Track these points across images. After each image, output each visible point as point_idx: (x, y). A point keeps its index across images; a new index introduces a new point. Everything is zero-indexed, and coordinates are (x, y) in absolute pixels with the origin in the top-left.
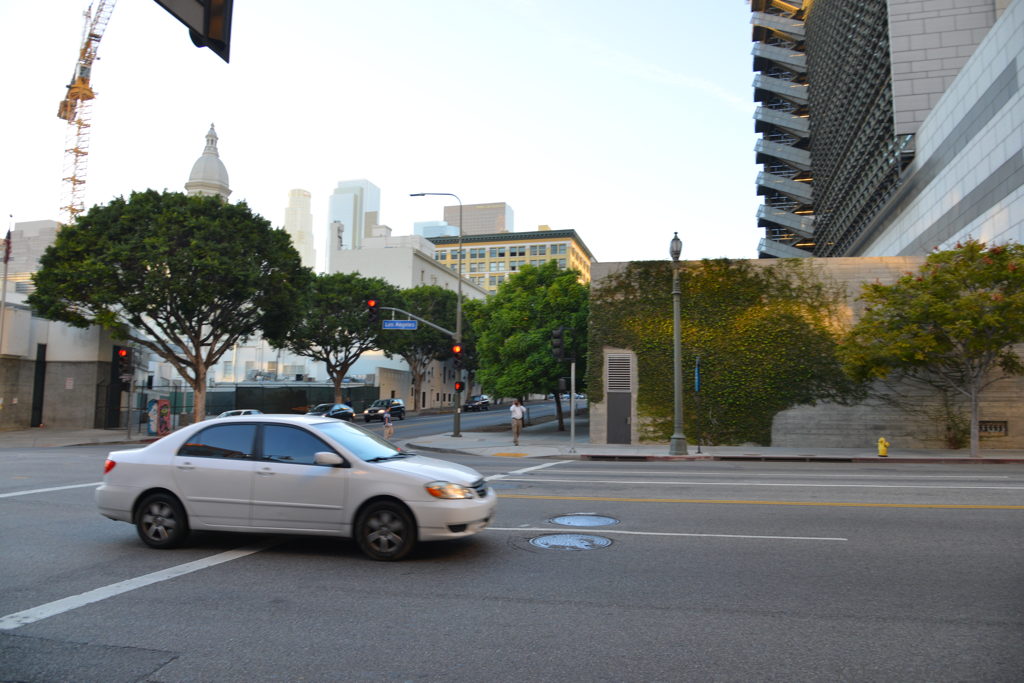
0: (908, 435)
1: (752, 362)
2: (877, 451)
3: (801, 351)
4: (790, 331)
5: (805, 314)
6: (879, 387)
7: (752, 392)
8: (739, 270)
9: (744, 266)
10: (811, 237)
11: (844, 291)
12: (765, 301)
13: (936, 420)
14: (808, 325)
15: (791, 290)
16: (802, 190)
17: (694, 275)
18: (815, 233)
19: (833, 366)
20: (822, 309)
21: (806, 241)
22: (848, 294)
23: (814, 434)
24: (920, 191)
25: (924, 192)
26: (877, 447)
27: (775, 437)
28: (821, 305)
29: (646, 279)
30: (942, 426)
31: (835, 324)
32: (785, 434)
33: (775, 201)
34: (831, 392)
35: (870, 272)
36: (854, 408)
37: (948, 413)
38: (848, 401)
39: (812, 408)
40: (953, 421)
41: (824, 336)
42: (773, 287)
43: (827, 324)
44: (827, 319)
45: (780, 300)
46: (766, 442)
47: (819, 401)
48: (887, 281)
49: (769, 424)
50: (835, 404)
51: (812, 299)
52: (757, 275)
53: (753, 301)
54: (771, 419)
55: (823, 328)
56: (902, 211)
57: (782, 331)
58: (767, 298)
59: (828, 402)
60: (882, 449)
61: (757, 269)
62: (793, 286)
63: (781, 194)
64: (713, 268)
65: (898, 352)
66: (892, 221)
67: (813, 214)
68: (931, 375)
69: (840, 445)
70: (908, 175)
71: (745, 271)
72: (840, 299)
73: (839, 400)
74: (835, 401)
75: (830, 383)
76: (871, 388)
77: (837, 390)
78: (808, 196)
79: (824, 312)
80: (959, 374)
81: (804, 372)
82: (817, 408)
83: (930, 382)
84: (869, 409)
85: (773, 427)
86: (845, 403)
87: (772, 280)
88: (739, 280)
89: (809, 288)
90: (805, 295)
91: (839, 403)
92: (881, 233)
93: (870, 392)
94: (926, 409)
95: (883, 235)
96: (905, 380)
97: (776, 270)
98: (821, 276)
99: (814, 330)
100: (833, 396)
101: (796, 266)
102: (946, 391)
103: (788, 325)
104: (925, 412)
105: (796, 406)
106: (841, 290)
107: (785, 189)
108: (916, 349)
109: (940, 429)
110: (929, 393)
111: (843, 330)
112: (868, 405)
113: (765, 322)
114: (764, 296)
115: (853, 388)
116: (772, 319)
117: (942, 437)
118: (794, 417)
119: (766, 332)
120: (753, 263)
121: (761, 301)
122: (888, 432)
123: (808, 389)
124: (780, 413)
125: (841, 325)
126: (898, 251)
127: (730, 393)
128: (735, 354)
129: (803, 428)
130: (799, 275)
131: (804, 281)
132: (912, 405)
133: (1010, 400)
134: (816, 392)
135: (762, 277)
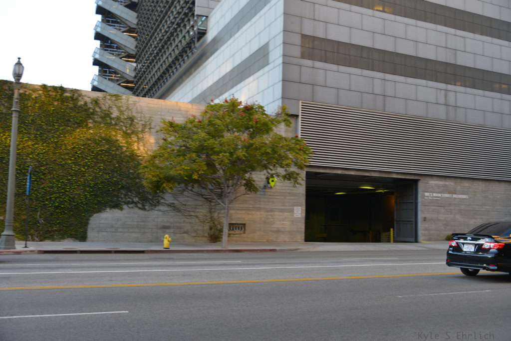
0: (185, 232)
1: (76, 174)
2: (163, 245)
3: (115, 167)
4: (108, 151)
5: (120, 138)
6: (168, 198)
7: (74, 198)
8: (72, 98)
9: (76, 95)
10: (132, 80)
11: (150, 124)
12: (90, 125)
13: (203, 222)
14: (121, 147)
15: (111, 119)
16: (128, 42)
17: (33, 97)
18: (135, 77)
19: (138, 180)
20: (133, 136)
21: (128, 82)
22: (152, 126)
23: (121, 232)
24: (207, 59)
25: (210, 60)
26: (163, 241)
27: (90, 234)
28: (133, 133)
30: (207, 227)
31: (142, 148)
32: (98, 232)
33: (107, 46)
34: (135, 200)
35: (169, 112)
36: (150, 212)
37: (211, 217)
38: (146, 207)
39: (119, 211)
40: (214, 223)
41: (133, 157)
42: (97, 115)
43: (136, 148)
44: (136, 144)
45: (102, 125)
46: (83, 238)
47: (125, 207)
48: (179, 120)
49: (87, 224)
50: (137, 210)
51: (126, 127)
52: (86, 104)
53: (80, 124)
54: (88, 220)
55: (133, 151)
56: (195, 70)
57: (102, 151)
58: (92, 123)
59: (132, 208)
60: (166, 243)
61: (86, 99)
62: (113, 116)
63: (113, 42)
64: (51, 93)
65: (182, 172)
66: (188, 77)
67: (136, 62)
68: (203, 190)
69: (138, 241)
70: (201, 45)
71: (77, 99)
72: (146, 130)
73: (140, 206)
74: (137, 207)
75: (134, 193)
76: (163, 198)
77: (139, 198)
78: (133, 47)
79: (134, 138)
80: (220, 190)
81: (116, 184)
82: (124, 212)
83: (202, 195)
84: (160, 213)
85: (89, 226)
86: (144, 209)
87: (97, 109)
88: (71, 105)
89: (125, 119)
90: (122, 124)
91: (140, 208)
92: (179, 85)
93: (162, 201)
94: (198, 214)
95: (181, 86)
96: (186, 193)
97: (101, 102)
98: (134, 110)
99: (126, 151)
100: (136, 203)
101: (117, 100)
102: (211, 202)
103: (107, 146)
104: (197, 217)
105: (108, 210)
106: (148, 123)
107: (116, 39)
108: (193, 171)
109: (205, 228)
110: (199, 203)
111: (146, 153)
112: (160, 211)
113: (89, 142)
114: (91, 121)
115: (150, 197)
116: (95, 140)
117: (206, 235)
118: (106, 219)
119: (90, 149)
120: (84, 94)
121: (87, 125)
122: (172, 230)
123: (118, 197)
124: (95, 215)
125: (146, 149)
126: (190, 99)
127: (56, 198)
128: (63, 166)
129: (112, 227)
130: (118, 108)
131: (121, 112)
132: (189, 211)
133: (248, 210)
134: (124, 200)
135: (90, 106)
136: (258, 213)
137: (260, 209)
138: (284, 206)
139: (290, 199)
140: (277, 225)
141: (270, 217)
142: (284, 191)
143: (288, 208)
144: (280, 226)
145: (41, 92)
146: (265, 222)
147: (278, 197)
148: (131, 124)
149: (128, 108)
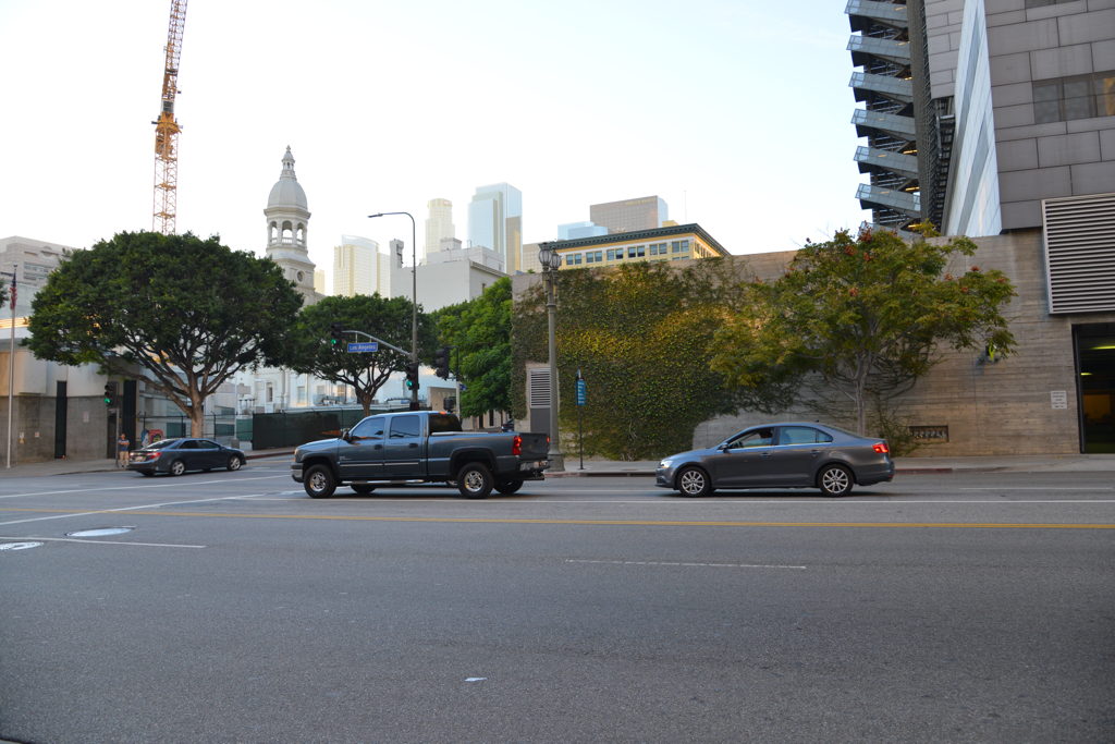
1: (671, 372)
4: (709, 337)
5: (726, 316)
6: (806, 394)
7: (671, 403)
8: (658, 273)
9: (663, 268)
10: (919, 217)
12: (685, 305)
14: (729, 329)
15: (711, 292)
16: (909, 164)
17: (612, 282)
18: (923, 211)
20: (744, 310)
21: (915, 221)
28: (743, 306)
29: (566, 289)
33: (881, 178)
34: (754, 400)
36: (779, 416)
37: (881, 419)
38: (773, 409)
39: (734, 418)
40: (888, 428)
42: (692, 290)
45: (700, 303)
47: (741, 410)
49: (691, 437)
50: (759, 414)
51: (733, 300)
52: (676, 277)
53: (673, 306)
54: (692, 431)
57: (702, 336)
58: (686, 302)
59: (752, 411)
61: (676, 271)
62: (713, 288)
63: (885, 170)
64: (632, 273)
71: (664, 274)
73: (763, 408)
74: (757, 409)
75: (753, 390)
76: (796, 394)
77: (761, 397)
80: (894, 375)
82: (739, 417)
84: (793, 415)
85: (694, 439)
86: (770, 412)
87: (692, 282)
88: (658, 284)
89: (731, 289)
90: (727, 296)
91: (763, 411)
93: (796, 398)
96: (833, 384)
97: (696, 271)
98: (743, 274)
100: (756, 405)
102: (878, 394)
103: (709, 330)
105: (717, 416)
107: (890, 164)
112: (793, 412)
113: (685, 328)
114: (684, 299)
115: (778, 395)
116: (692, 324)
118: (716, 428)
119: (685, 338)
120: (672, 266)
121: (680, 305)
123: (729, 398)
124: (700, 425)
127: (649, 405)
128: (654, 363)
130: (720, 276)
131: (725, 281)
132: (841, 411)
133: (951, 402)
134: (739, 401)
135: (681, 279)
136: (972, 406)
137: (974, 400)
138: (1026, 391)
139: (1040, 378)
140: (1014, 426)
141: (998, 412)
142: (1025, 365)
143: (1036, 394)
144: (1020, 427)
145: (621, 275)
146: (987, 422)
147: (1013, 377)
148: (740, 295)
149: (733, 273)
